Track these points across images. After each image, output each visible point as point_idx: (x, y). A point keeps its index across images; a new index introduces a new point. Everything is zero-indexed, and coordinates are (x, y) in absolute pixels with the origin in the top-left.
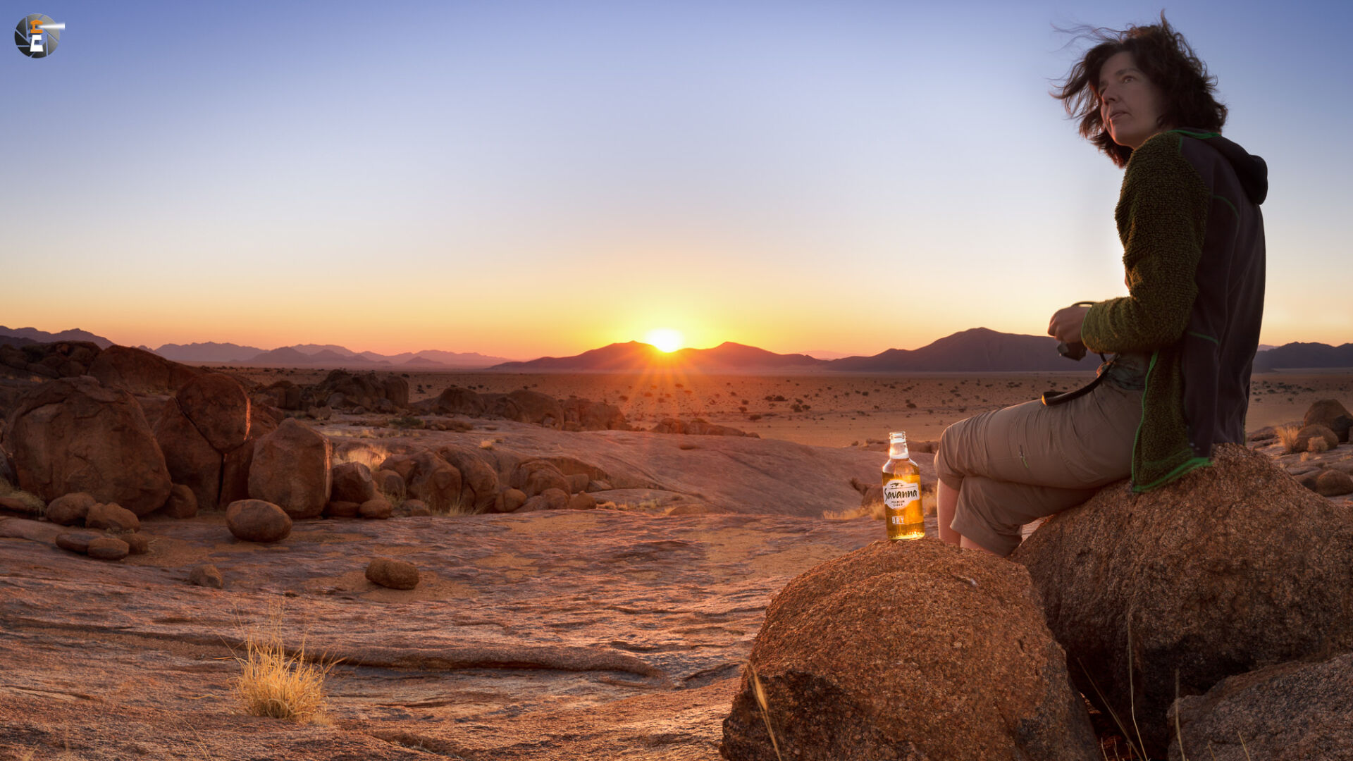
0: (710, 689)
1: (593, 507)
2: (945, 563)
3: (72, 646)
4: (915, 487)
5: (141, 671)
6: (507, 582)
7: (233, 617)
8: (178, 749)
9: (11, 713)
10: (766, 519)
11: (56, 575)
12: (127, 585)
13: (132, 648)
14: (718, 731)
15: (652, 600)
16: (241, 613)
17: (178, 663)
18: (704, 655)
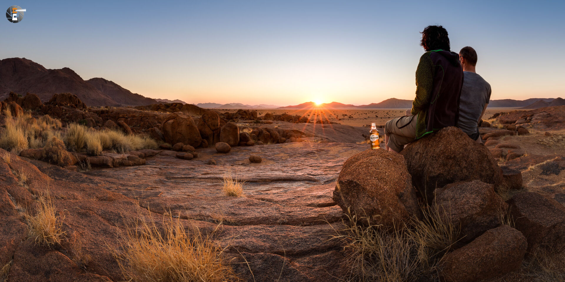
0: (330, 184)
1: (302, 141)
2: (384, 154)
3: (184, 183)
4: (378, 136)
5: (200, 187)
6: (282, 160)
7: (220, 172)
8: (213, 206)
9: (174, 202)
10: (342, 144)
11: (177, 164)
12: (194, 166)
13: (198, 182)
14: (332, 195)
15: (316, 163)
16: (222, 171)
17: (209, 185)
18: (329, 176)
